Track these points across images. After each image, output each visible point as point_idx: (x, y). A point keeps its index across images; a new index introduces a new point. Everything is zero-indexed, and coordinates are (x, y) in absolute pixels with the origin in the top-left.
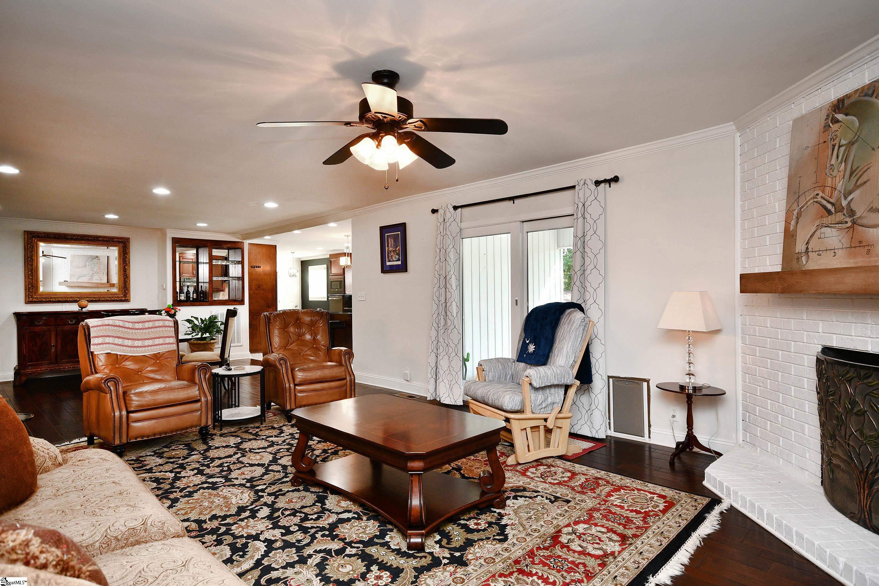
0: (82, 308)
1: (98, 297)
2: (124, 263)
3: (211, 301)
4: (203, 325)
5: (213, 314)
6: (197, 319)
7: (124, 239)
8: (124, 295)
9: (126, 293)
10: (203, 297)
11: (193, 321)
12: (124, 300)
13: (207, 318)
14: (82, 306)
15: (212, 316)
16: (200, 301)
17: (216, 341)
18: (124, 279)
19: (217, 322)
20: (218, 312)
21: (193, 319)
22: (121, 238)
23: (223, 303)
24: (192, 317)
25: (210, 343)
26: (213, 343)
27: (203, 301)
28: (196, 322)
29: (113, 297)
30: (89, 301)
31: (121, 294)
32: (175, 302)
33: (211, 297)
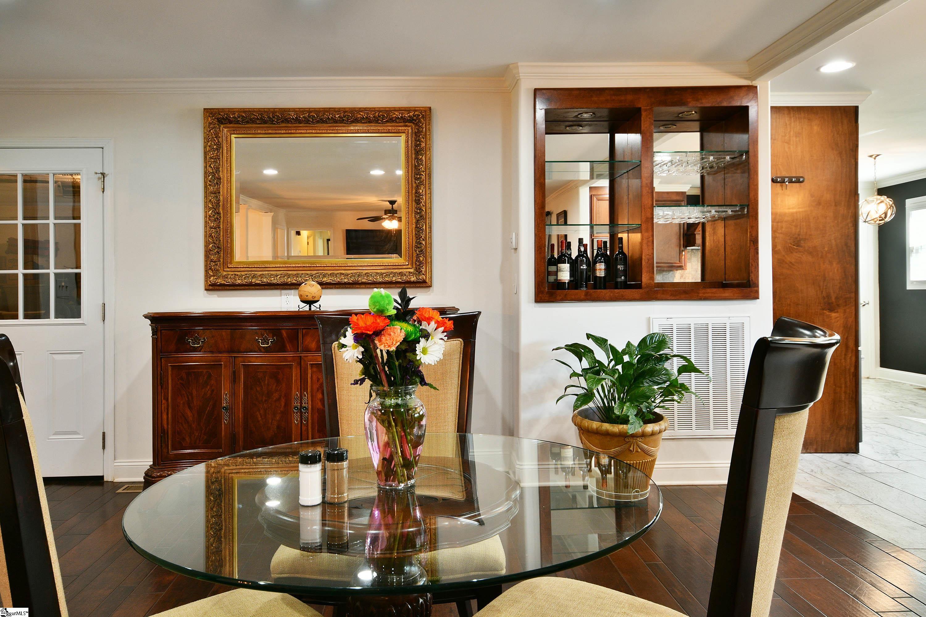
0: (310, 303)
1: (353, 275)
2: (416, 179)
3: (648, 286)
4: (619, 367)
5: (656, 329)
6: (601, 342)
7: (415, 111)
8: (416, 270)
9: (421, 263)
10: (625, 272)
11: (591, 351)
12: (413, 282)
13: (636, 343)
14: (310, 298)
15: (652, 336)
16: (616, 286)
17: (662, 425)
18: (417, 222)
19: (667, 358)
20: (670, 322)
21: (591, 344)
22: (408, 110)
23: (685, 292)
24: (589, 336)
25: (643, 435)
26: (653, 434)
27: (625, 286)
28: (601, 355)
29: (388, 275)
30: (324, 285)
31: (409, 266)
32: (542, 289)
33: (648, 275)
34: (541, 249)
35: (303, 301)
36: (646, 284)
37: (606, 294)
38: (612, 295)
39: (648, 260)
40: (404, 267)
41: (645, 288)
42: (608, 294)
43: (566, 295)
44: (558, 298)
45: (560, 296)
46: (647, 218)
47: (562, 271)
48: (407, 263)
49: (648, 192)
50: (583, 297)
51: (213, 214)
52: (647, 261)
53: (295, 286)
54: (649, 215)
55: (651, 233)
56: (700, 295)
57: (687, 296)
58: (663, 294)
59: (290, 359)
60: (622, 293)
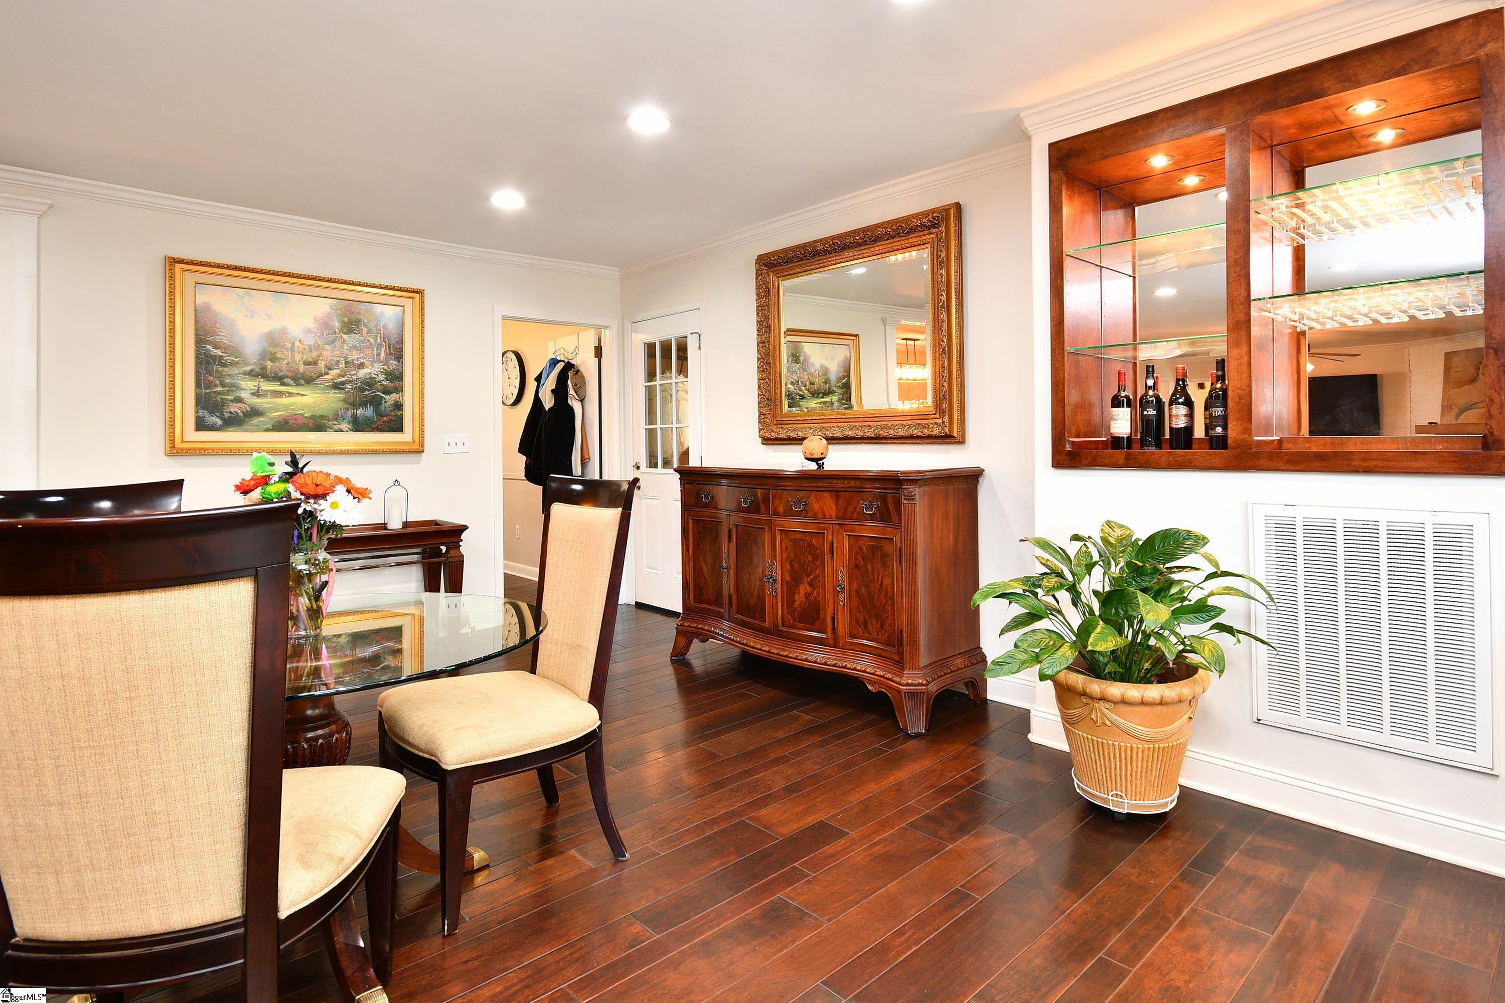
0: (812, 461)
1: (877, 428)
2: (940, 301)
3: (1239, 445)
9: (943, 411)
14: (816, 455)
18: (941, 357)
29: (910, 427)
30: (830, 440)
31: (937, 416)
32: (1060, 448)
33: (1239, 424)
34: (1058, 386)
35: (807, 459)
36: (1235, 441)
37: (1161, 457)
38: (1171, 459)
39: (1240, 398)
40: (932, 416)
41: (1235, 448)
42: (1164, 458)
43: (1095, 457)
44: (1084, 462)
45: (1086, 459)
46: (1237, 323)
47: (1115, 420)
48: (934, 412)
49: (1239, 275)
50: (1122, 461)
51: (762, 364)
52: (1237, 400)
53: (799, 440)
54: (1241, 317)
55: (1245, 349)
56: (1355, 463)
57: (1325, 464)
58: (1271, 459)
59: (763, 522)
60: (1190, 457)
